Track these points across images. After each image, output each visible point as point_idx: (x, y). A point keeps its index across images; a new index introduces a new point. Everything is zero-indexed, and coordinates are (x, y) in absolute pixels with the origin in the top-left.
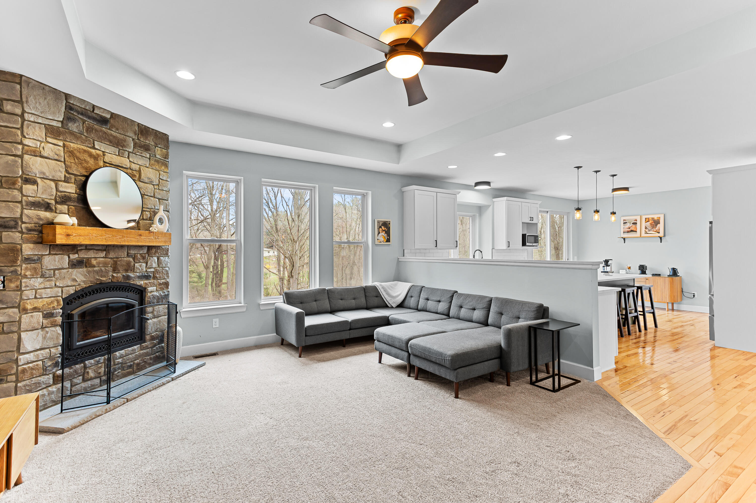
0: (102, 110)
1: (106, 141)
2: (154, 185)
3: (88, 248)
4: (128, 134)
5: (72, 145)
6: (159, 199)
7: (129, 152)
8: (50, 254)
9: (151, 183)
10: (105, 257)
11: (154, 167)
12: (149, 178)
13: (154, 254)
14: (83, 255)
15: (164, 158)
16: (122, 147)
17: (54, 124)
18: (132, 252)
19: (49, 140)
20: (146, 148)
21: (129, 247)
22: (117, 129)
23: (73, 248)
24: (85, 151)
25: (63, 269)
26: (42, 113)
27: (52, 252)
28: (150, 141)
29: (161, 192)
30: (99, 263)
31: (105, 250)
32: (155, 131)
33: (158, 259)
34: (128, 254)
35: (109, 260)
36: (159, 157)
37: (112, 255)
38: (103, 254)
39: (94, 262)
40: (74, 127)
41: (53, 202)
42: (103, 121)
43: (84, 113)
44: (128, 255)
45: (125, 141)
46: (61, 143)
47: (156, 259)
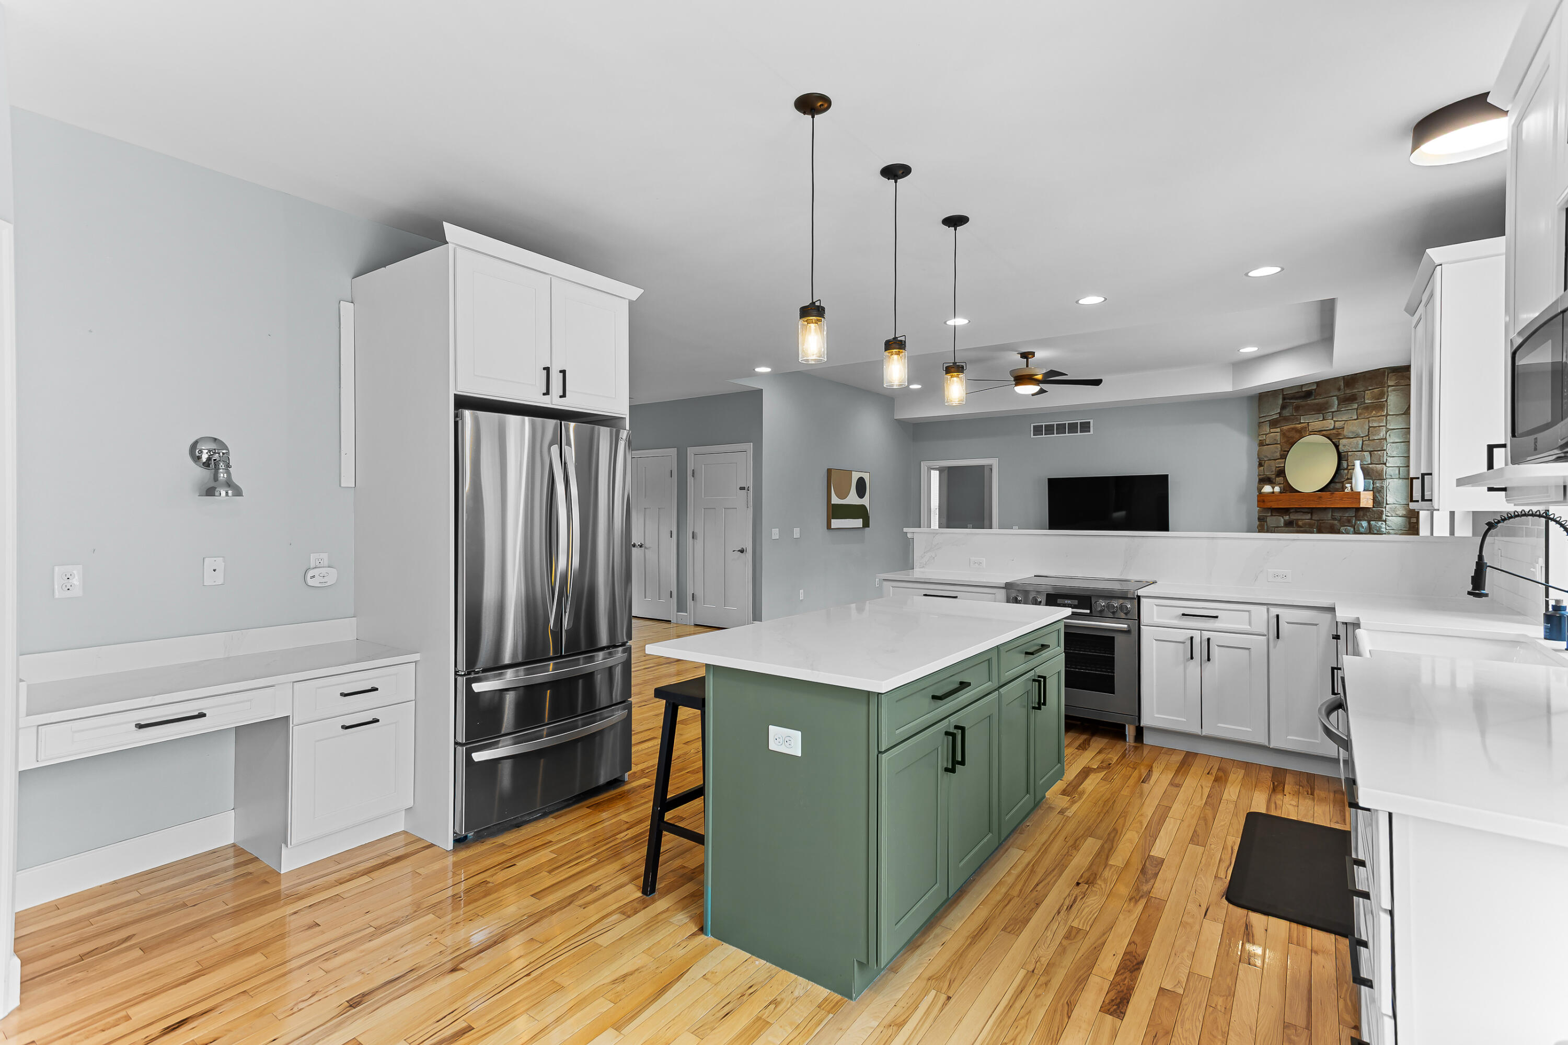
0: (1307, 386)
1: (1312, 412)
2: (1362, 437)
3: (1298, 510)
4: (1332, 394)
5: (1284, 427)
6: (1370, 452)
7: (1333, 412)
8: (1272, 515)
9: (1357, 436)
10: (1311, 519)
11: (1363, 416)
12: (1353, 432)
13: (1362, 517)
14: (1294, 517)
15: (1376, 399)
16: (1324, 410)
17: (1275, 417)
18: (1337, 515)
19: (1272, 430)
20: (1352, 399)
21: (1334, 509)
22: (1320, 395)
23: (1286, 511)
24: (1293, 429)
25: (1280, 527)
26: (1268, 413)
27: (1274, 514)
28: (1358, 389)
29: (1371, 443)
30: (1305, 524)
31: (1309, 513)
32: (1363, 374)
33: (1369, 523)
34: (1332, 518)
35: (1314, 521)
36: (1370, 402)
37: (1315, 517)
38: (1309, 516)
39: (1300, 523)
40: (1286, 413)
41: (1273, 476)
42: (1308, 394)
43: (1295, 397)
44: (1334, 519)
45: (1327, 403)
46: (1278, 430)
47: (1365, 524)
